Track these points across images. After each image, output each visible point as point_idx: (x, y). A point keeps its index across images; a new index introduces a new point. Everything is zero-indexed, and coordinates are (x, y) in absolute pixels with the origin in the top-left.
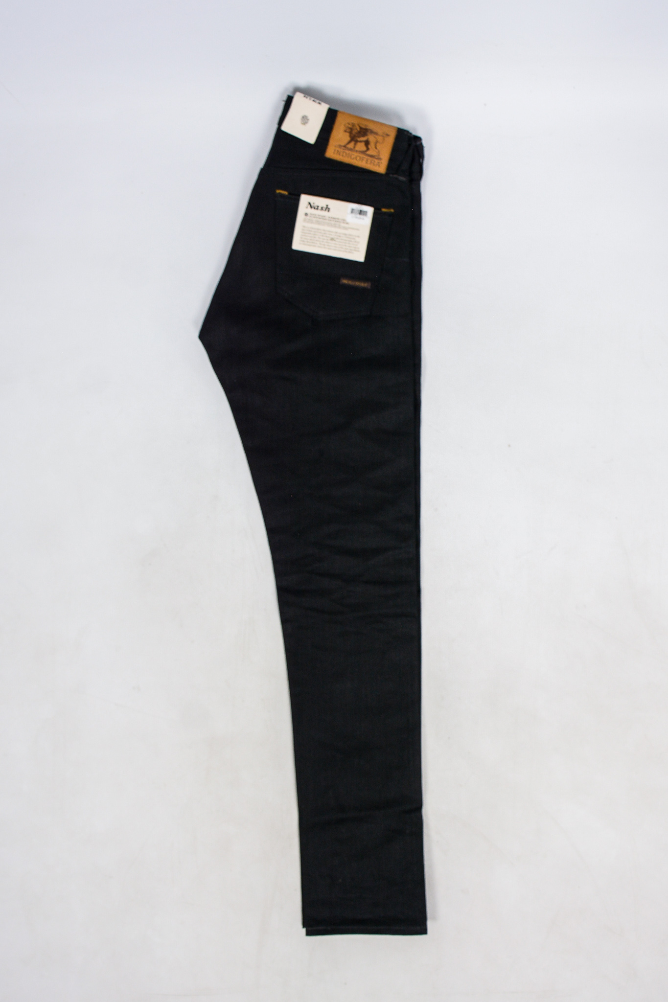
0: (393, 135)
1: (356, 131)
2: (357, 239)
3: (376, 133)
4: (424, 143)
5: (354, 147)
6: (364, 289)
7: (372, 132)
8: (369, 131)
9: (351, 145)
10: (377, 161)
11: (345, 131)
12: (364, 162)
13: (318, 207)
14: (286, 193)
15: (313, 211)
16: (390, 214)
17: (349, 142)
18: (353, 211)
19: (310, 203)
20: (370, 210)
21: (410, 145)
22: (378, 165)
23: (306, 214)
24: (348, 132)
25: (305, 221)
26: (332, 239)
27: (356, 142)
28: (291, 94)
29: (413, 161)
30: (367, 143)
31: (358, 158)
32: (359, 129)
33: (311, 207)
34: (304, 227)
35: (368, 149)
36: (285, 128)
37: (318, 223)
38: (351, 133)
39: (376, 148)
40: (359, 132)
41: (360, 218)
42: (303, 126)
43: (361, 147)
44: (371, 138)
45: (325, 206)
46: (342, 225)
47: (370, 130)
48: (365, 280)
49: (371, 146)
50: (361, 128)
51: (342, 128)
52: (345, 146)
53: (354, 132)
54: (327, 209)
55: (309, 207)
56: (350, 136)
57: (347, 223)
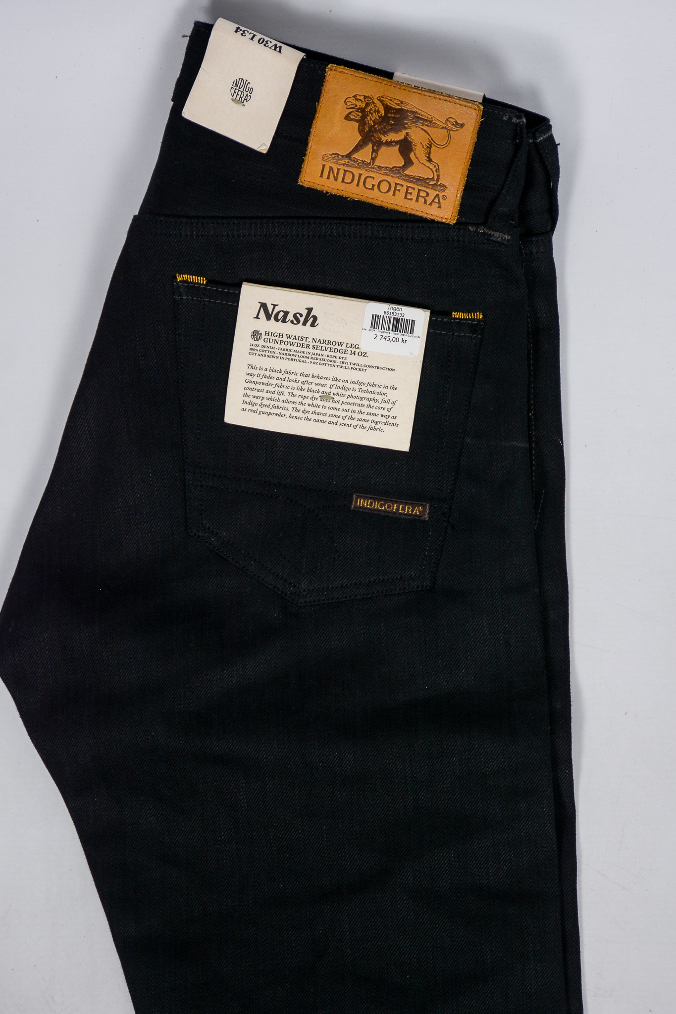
0: (472, 119)
1: (375, 116)
2: (391, 395)
3: (429, 122)
4: (557, 133)
5: (373, 159)
6: (414, 521)
7: (417, 118)
8: (411, 116)
9: (365, 154)
10: (433, 193)
11: (347, 118)
12: (401, 195)
13: (286, 313)
14: (202, 281)
15: (273, 326)
16: (473, 326)
17: (357, 149)
18: (375, 322)
19: (264, 306)
20: (420, 317)
21: (517, 147)
22: (438, 201)
23: (256, 335)
24: (357, 121)
25: (252, 351)
26: (326, 397)
27: (379, 144)
28: (203, 19)
29: (529, 184)
30: (405, 147)
31: (384, 187)
32: (382, 112)
33: (268, 317)
34: (251, 366)
35: (408, 163)
36: (191, 112)
37: (289, 356)
38: (362, 122)
39: (430, 160)
40: (384, 119)
41: (396, 340)
42: (237, 107)
43: (390, 157)
44: (416, 135)
45: (305, 313)
46: (350, 358)
47: (414, 113)
48: (414, 498)
49: (418, 154)
50: (387, 108)
51: (341, 110)
52: (348, 156)
53: (371, 119)
54: (310, 318)
55: (262, 314)
56: (361, 131)
57: (364, 354)
